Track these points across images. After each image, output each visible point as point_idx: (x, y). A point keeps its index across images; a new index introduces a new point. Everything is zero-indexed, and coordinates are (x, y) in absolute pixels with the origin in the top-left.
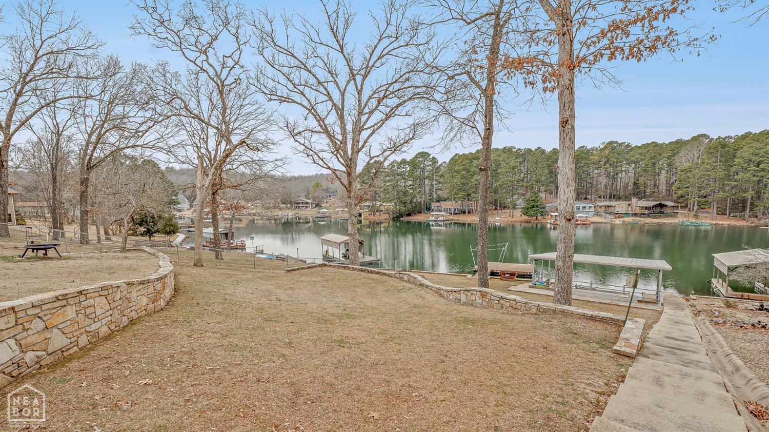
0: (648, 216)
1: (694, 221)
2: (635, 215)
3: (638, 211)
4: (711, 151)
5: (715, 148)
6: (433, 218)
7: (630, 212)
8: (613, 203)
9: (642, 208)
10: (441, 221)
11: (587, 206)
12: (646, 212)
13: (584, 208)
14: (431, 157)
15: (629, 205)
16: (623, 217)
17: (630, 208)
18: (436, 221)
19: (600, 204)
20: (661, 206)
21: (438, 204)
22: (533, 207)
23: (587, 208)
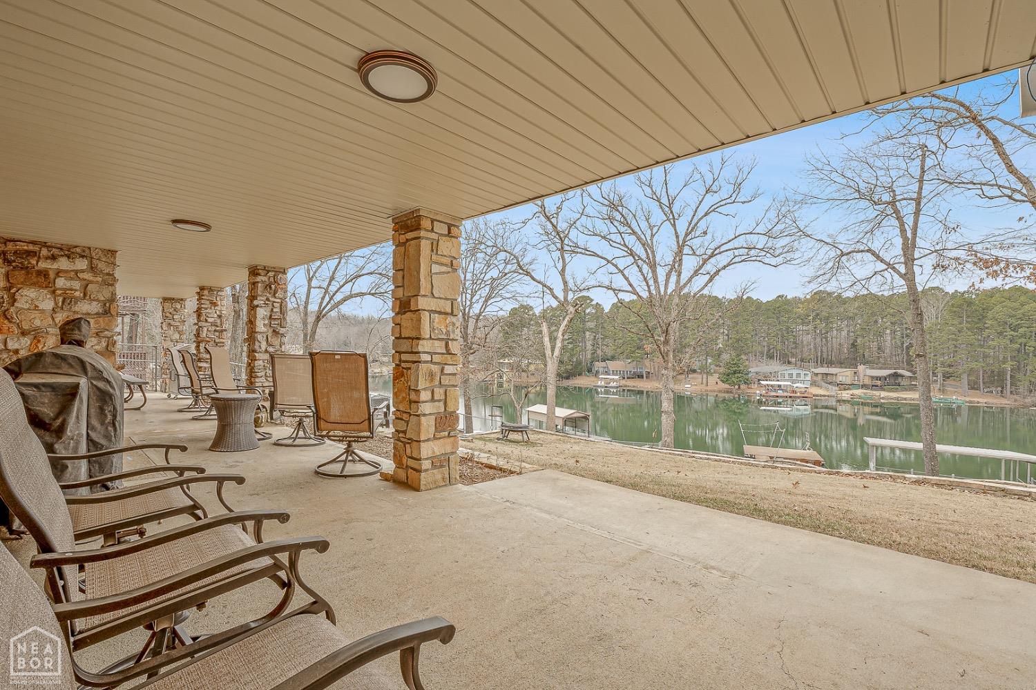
0: (882, 388)
1: (942, 397)
2: (864, 386)
3: (867, 381)
4: (955, 309)
5: (960, 306)
6: (603, 383)
7: (856, 383)
8: (833, 370)
9: (872, 377)
10: (612, 387)
11: (802, 373)
12: (879, 383)
13: (799, 375)
14: (594, 303)
15: (855, 373)
16: (849, 389)
17: (856, 378)
18: (606, 387)
19: (816, 371)
20: (896, 375)
21: (603, 364)
22: (735, 372)
23: (802, 376)
